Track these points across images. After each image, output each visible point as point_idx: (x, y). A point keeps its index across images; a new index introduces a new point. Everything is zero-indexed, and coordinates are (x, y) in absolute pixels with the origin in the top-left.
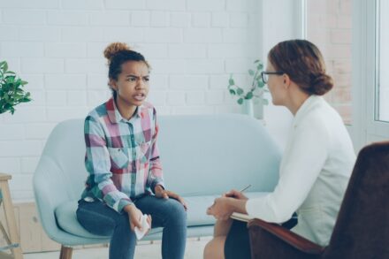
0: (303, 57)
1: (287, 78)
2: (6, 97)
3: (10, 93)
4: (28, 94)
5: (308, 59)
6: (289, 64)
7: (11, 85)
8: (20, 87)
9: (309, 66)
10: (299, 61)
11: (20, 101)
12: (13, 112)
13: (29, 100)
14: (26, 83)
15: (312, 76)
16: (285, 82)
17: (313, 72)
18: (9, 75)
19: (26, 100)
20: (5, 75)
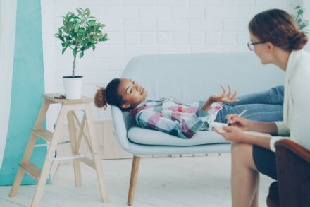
0: (279, 26)
1: (270, 44)
2: (88, 37)
3: (91, 34)
4: (106, 35)
5: (283, 26)
6: (268, 34)
7: (92, 27)
8: (100, 29)
9: (286, 31)
10: (276, 29)
11: (100, 40)
12: (94, 49)
13: (107, 40)
14: (104, 26)
15: (290, 38)
16: (269, 47)
17: (290, 35)
18: (92, 19)
19: (104, 39)
20: (88, 20)
